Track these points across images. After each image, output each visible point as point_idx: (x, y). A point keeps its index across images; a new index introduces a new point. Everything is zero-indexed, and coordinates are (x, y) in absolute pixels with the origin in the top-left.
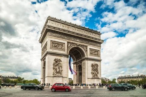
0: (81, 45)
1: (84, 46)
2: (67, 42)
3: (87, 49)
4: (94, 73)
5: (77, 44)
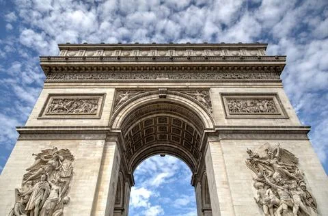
0: (179, 90)
1: (194, 90)
2: (113, 90)
3: (207, 97)
4: (275, 206)
5: (157, 89)
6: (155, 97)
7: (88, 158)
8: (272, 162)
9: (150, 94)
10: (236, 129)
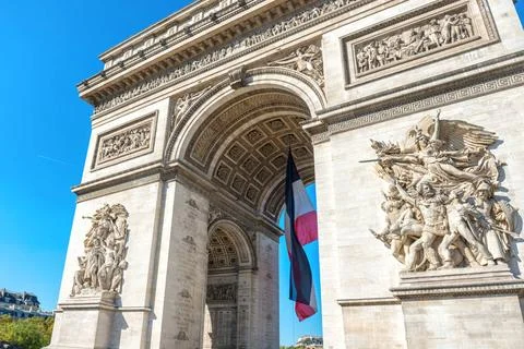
2: (167, 101)
6: (228, 91)
7: (141, 210)
8: (422, 154)
9: (220, 88)
10: (358, 105)
